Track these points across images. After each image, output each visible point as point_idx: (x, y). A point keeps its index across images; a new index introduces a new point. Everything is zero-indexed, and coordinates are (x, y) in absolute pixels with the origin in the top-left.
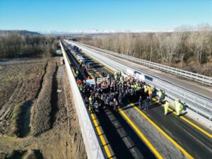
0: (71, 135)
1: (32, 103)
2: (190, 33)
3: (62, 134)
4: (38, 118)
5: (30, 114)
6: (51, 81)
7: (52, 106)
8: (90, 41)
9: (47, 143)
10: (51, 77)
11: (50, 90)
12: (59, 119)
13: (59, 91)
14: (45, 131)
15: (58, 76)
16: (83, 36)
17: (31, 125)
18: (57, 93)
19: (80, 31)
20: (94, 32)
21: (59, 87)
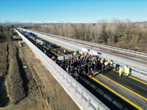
0: (44, 98)
1: (5, 78)
2: (106, 24)
3: (37, 99)
4: (13, 90)
5: (6, 87)
6: (16, 59)
7: (22, 79)
8: (39, 29)
9: (27, 108)
10: (15, 57)
11: (17, 66)
12: (31, 89)
13: (24, 67)
14: (23, 98)
15: (21, 56)
16: (33, 25)
17: (8, 96)
18: (24, 69)
19: (29, 22)
20: (40, 22)
21: (24, 64)
